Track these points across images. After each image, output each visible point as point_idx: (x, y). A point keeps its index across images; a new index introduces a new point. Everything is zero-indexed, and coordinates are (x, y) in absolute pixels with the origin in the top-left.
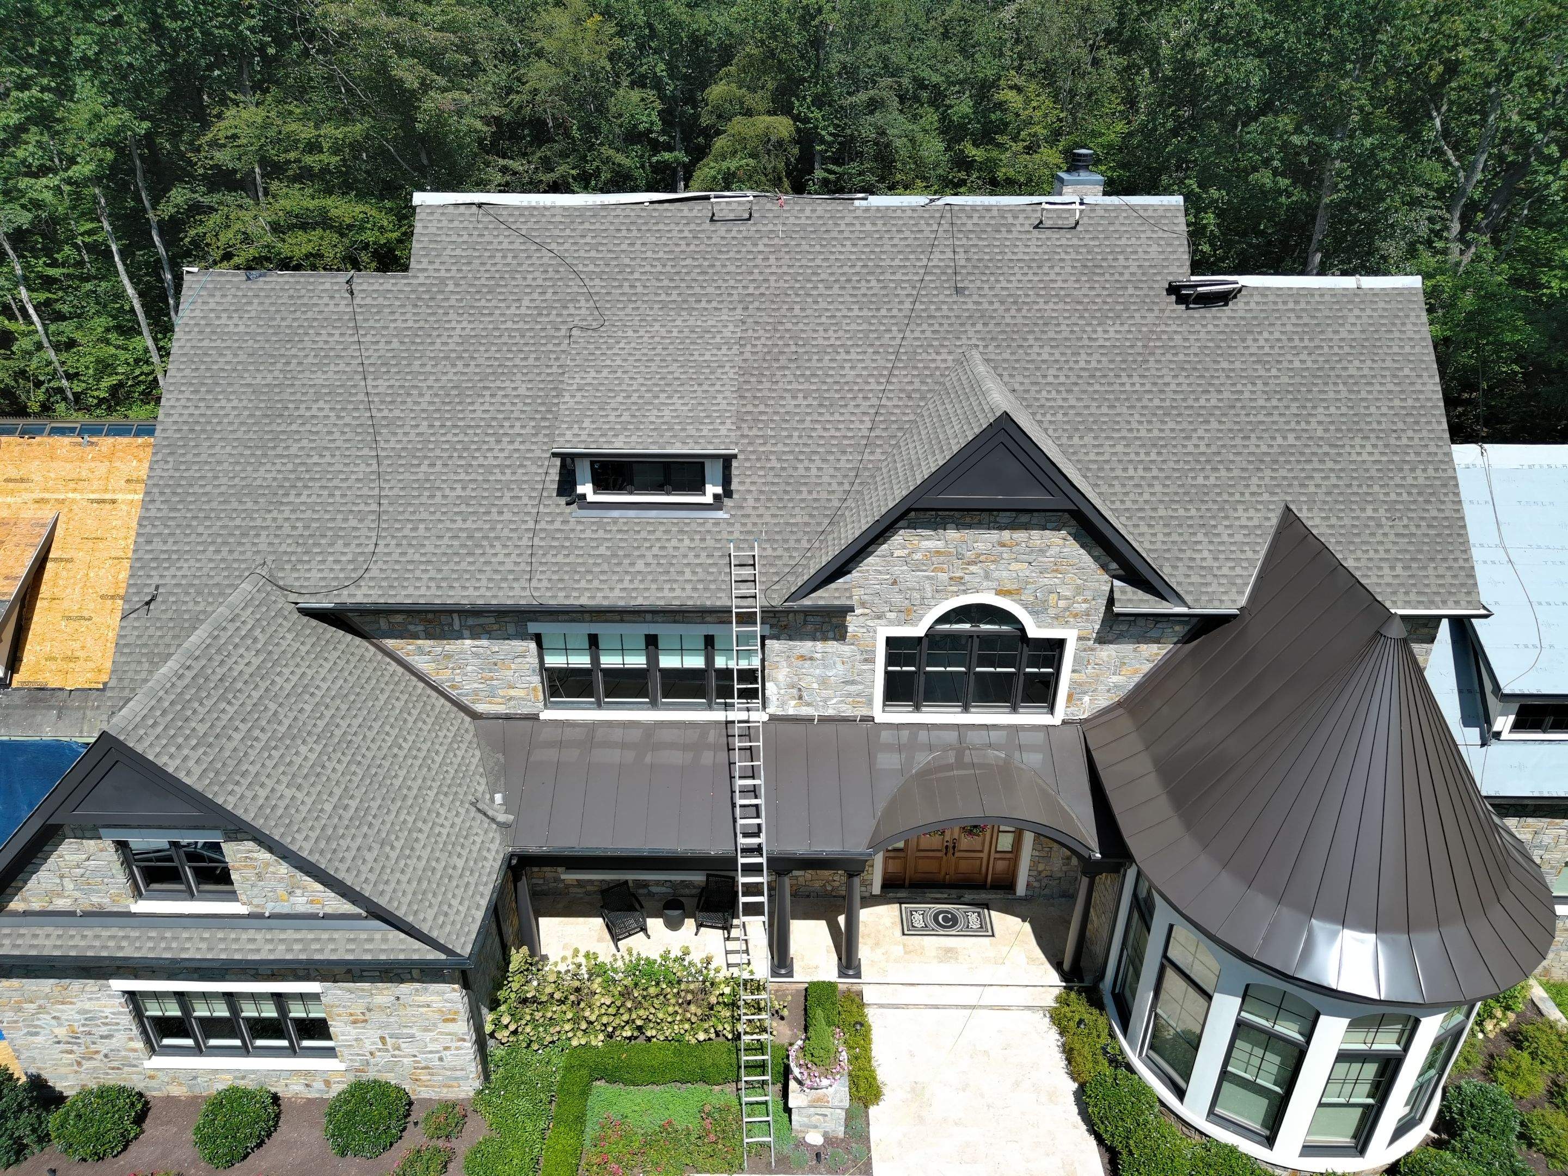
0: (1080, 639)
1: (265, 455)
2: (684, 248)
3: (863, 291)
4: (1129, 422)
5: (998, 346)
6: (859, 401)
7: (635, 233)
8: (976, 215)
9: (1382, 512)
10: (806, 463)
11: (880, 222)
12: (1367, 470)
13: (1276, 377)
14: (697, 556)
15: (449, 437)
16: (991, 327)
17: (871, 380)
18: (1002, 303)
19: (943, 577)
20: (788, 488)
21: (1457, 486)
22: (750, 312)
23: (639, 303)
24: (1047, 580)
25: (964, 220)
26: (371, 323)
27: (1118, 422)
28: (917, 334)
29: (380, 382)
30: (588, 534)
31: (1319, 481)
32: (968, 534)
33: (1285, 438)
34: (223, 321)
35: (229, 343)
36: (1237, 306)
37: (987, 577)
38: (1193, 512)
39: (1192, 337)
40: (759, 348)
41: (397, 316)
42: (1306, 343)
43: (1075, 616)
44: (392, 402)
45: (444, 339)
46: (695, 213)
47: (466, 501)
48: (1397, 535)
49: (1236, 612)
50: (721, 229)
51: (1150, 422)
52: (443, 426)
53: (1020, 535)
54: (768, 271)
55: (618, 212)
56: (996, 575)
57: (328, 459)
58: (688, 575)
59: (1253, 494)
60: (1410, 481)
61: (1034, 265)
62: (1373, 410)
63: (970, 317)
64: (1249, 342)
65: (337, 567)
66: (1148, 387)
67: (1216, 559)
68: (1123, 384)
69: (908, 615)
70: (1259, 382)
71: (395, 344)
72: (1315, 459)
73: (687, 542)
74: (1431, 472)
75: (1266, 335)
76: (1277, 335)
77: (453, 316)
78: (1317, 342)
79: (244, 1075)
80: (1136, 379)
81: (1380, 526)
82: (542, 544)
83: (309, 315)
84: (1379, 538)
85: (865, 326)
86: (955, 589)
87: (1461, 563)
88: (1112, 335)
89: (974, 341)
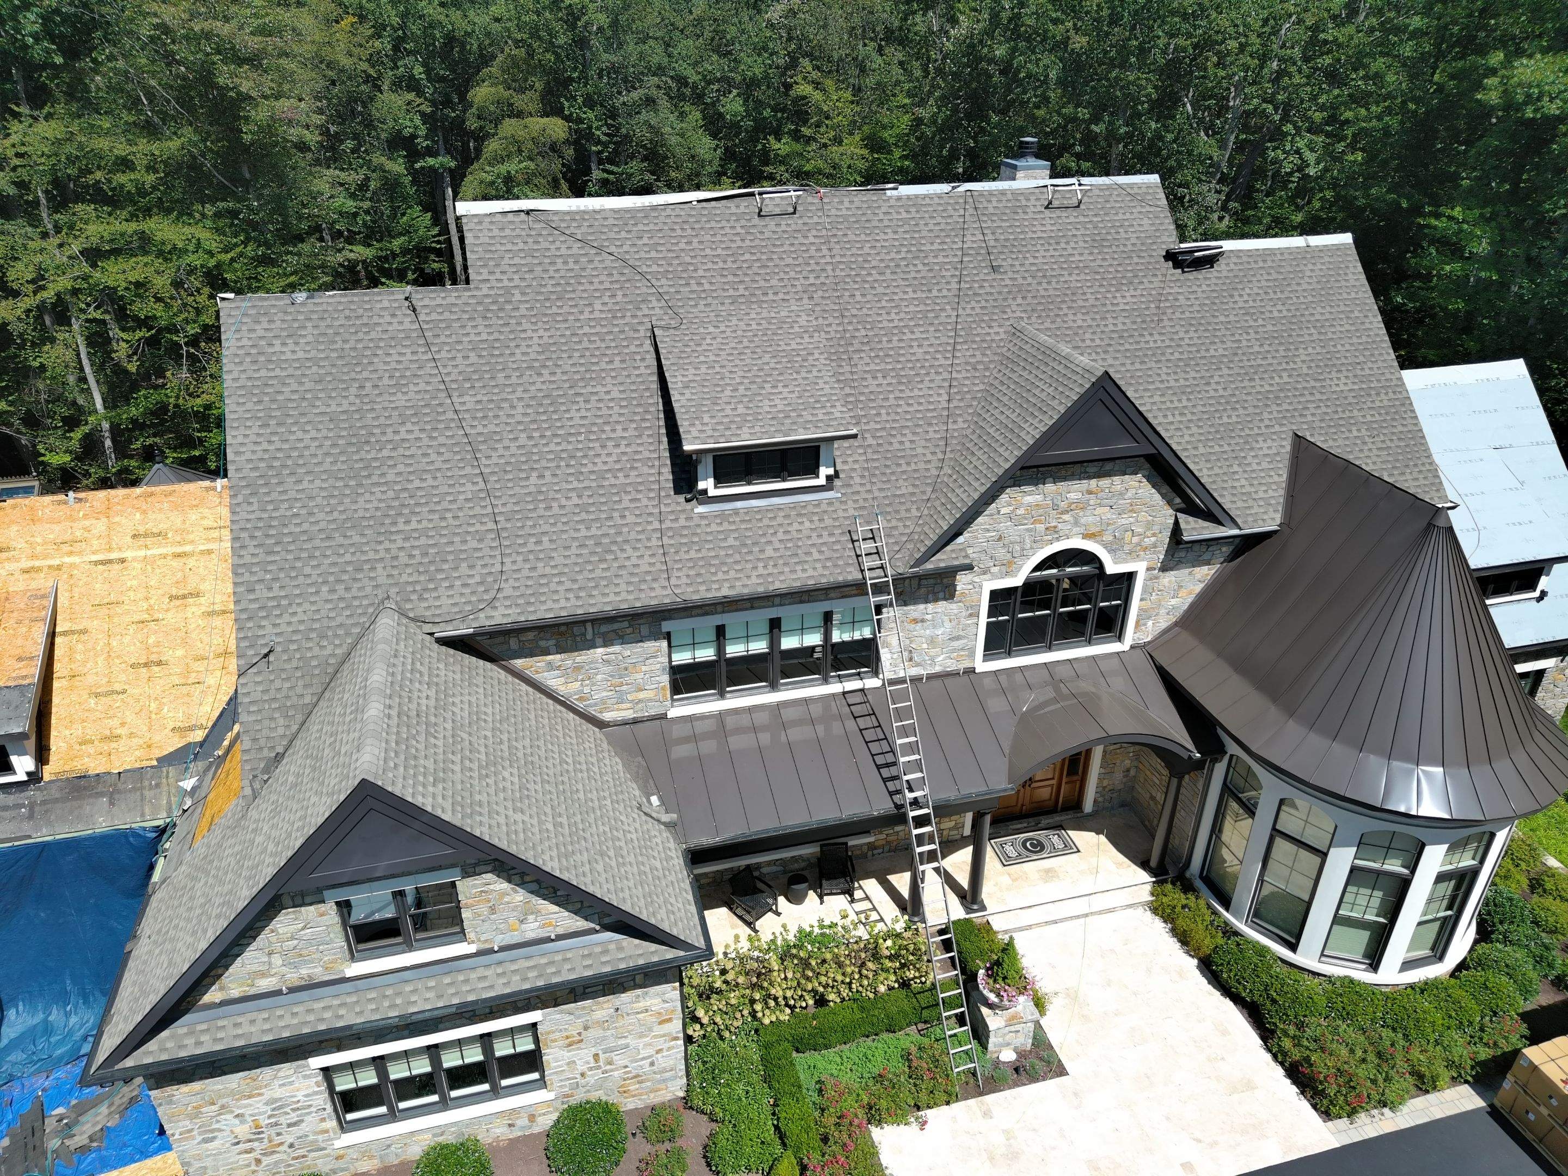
0: (1148, 569)
1: (361, 485)
2: (739, 243)
3: (913, 275)
4: (1159, 375)
5: (1039, 317)
6: (933, 376)
7: (689, 232)
8: (994, 199)
9: (1364, 432)
10: (899, 438)
11: (913, 210)
12: (1346, 398)
13: (1263, 326)
14: (820, 536)
15: (552, 447)
16: (1029, 300)
17: (939, 356)
18: (1033, 277)
19: (1041, 527)
20: (889, 463)
21: (1411, 404)
22: (816, 301)
23: (709, 300)
24: (1124, 520)
25: (985, 204)
26: (443, 339)
27: (1150, 376)
28: (968, 311)
29: (466, 398)
30: (714, 527)
31: (1313, 411)
32: (1062, 486)
33: (1281, 377)
34: (278, 348)
35: (290, 371)
36: (1221, 266)
37: (1076, 523)
38: (1226, 448)
39: (1192, 296)
40: (833, 335)
41: (468, 329)
42: (1279, 295)
43: (1145, 549)
44: (485, 417)
45: (524, 349)
46: (742, 209)
47: (584, 508)
48: (1378, 449)
49: (1276, 528)
50: (771, 223)
51: (1175, 373)
52: (542, 436)
53: (1105, 482)
54: (823, 261)
55: (669, 212)
56: (1083, 521)
57: (430, 482)
58: (816, 555)
59: (1267, 427)
60: (1378, 404)
61: (1052, 241)
62: (1339, 347)
63: (1009, 292)
64: (1237, 298)
65: (467, 591)
66: (1168, 343)
67: (1252, 485)
68: (1147, 342)
69: (1009, 568)
70: (1251, 331)
71: (473, 358)
72: (1306, 392)
73: (807, 524)
74: (1391, 395)
75: (1248, 291)
76: (1256, 290)
77: (526, 325)
78: (1286, 294)
79: (441, 1130)
80: (1157, 337)
81: (1365, 443)
82: (672, 542)
83: (373, 335)
84: (1367, 453)
85: (922, 307)
86: (1050, 538)
87: (1428, 467)
88: (1129, 299)
89: (1018, 314)
